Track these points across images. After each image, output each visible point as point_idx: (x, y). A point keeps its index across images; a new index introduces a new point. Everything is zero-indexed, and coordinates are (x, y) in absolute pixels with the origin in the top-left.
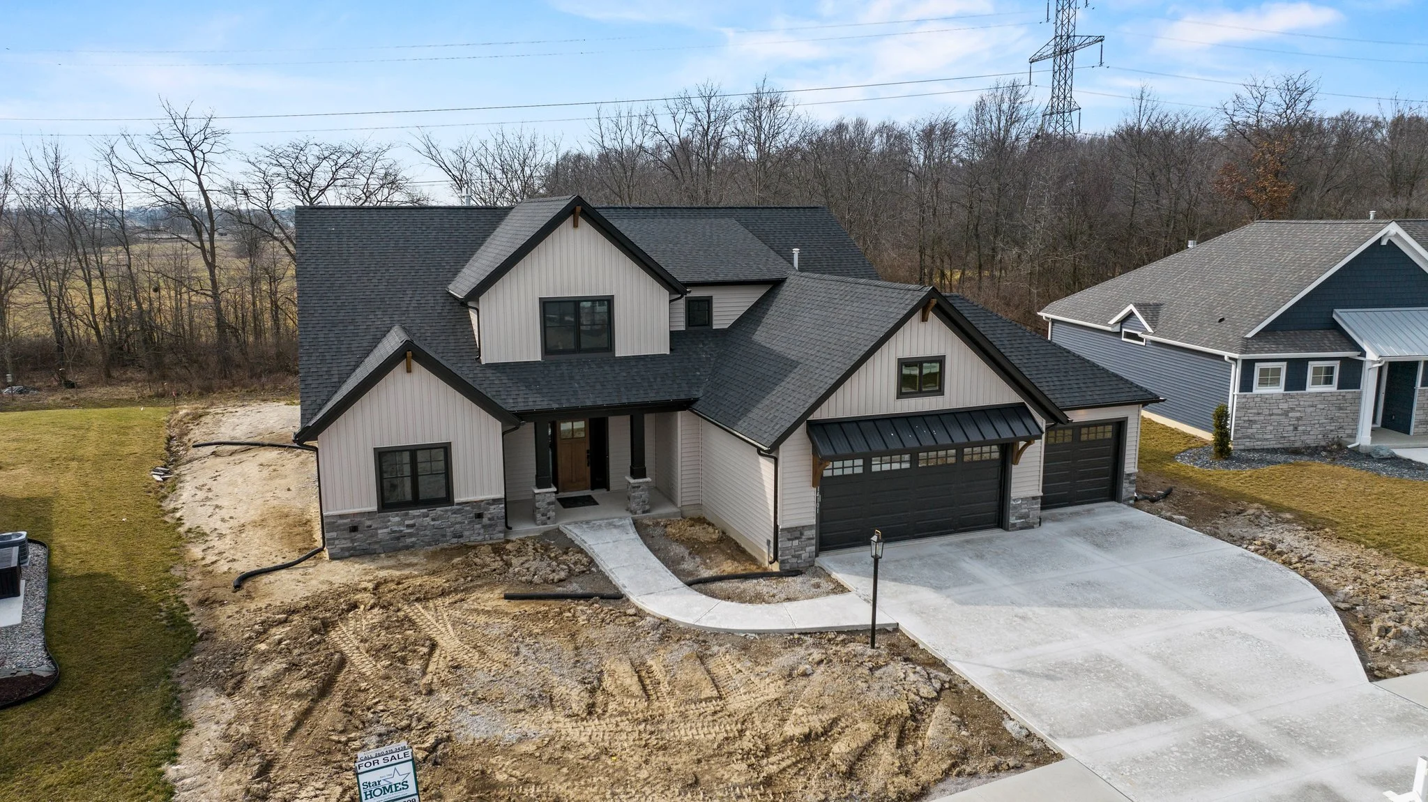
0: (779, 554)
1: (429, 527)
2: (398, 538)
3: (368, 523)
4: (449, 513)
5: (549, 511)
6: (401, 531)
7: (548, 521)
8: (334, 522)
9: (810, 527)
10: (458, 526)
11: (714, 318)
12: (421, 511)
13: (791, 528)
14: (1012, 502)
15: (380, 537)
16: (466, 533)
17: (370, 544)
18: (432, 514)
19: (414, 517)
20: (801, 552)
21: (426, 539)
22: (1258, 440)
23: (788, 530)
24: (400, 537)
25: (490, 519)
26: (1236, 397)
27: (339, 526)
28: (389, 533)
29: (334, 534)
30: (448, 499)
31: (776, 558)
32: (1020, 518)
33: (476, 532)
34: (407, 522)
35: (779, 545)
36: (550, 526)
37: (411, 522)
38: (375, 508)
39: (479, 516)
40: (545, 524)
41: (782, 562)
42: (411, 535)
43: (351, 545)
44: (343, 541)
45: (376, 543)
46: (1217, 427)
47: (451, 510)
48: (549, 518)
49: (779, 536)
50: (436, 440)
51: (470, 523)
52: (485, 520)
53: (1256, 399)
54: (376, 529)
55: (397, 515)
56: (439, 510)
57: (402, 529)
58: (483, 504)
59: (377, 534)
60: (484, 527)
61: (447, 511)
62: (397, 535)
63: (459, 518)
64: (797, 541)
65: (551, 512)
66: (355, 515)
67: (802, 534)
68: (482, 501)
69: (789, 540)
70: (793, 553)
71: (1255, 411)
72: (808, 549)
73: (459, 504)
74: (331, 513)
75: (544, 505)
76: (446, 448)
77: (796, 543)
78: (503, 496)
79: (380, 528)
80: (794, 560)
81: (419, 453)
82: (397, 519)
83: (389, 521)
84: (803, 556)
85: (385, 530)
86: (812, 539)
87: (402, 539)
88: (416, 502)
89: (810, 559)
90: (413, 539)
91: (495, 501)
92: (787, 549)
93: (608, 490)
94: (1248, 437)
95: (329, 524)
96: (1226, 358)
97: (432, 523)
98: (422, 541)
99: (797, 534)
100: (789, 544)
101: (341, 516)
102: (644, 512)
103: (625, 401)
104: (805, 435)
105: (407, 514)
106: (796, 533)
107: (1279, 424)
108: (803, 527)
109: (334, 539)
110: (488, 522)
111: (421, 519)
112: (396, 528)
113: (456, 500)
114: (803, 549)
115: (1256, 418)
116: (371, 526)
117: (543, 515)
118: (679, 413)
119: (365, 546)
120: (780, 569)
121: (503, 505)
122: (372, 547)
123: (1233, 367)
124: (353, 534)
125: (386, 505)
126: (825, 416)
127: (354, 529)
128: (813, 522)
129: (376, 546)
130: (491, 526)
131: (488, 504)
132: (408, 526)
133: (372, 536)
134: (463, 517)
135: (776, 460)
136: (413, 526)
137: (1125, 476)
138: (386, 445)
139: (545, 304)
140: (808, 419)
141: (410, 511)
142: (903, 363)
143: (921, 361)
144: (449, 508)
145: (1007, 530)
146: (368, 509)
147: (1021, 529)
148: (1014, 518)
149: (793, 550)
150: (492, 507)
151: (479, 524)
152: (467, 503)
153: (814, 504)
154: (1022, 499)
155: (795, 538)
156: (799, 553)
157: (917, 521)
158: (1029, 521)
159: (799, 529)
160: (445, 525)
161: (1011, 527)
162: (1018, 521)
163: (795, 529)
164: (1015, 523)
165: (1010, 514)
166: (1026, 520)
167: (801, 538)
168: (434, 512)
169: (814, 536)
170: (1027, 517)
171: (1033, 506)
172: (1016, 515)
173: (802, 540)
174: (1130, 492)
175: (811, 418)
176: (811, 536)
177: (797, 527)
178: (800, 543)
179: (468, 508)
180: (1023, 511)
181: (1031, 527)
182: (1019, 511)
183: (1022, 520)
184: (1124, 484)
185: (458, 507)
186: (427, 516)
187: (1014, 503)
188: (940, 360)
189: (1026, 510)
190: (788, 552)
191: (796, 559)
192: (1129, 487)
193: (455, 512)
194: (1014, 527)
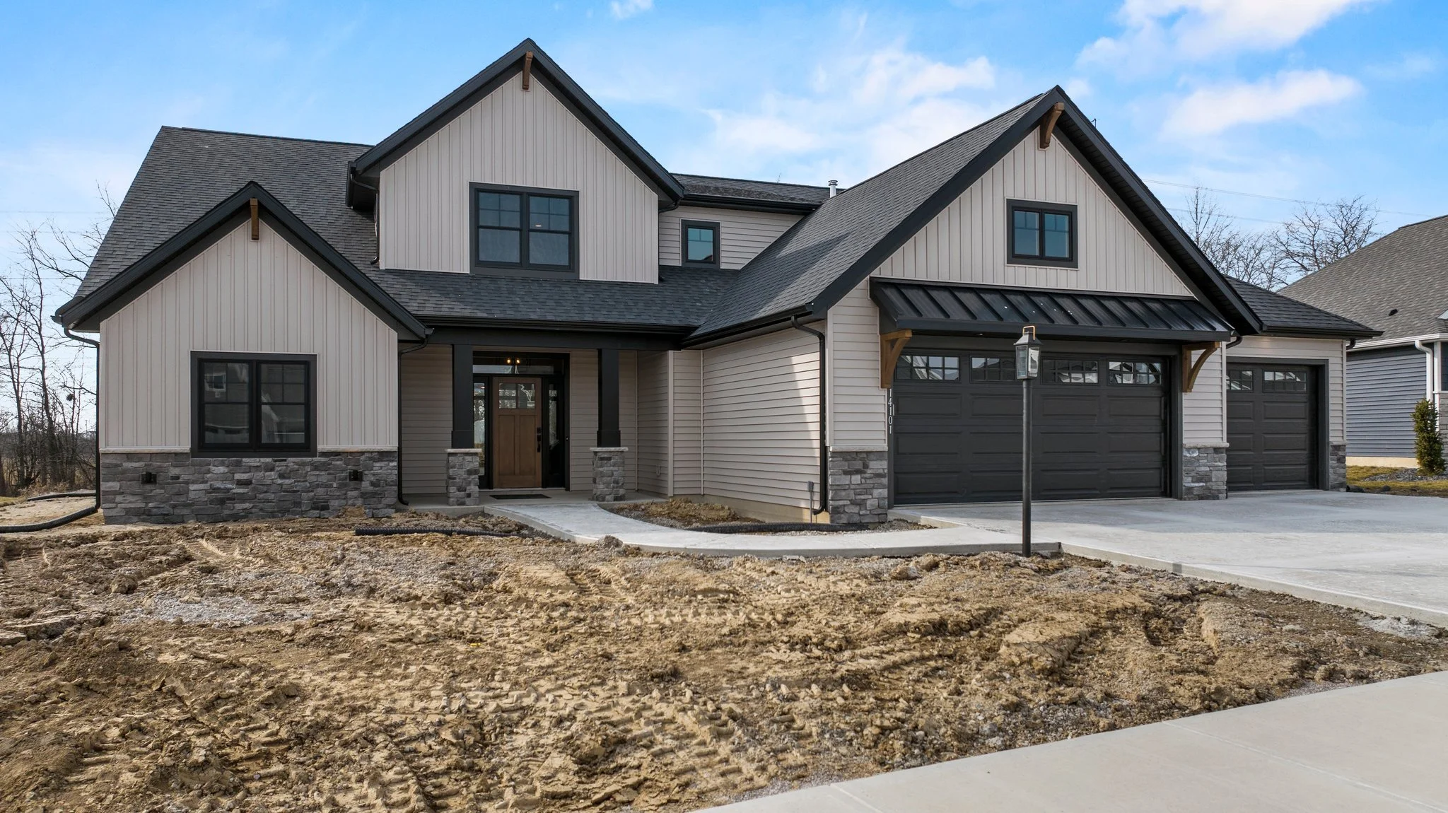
0: (830, 495)
1: (273, 488)
2: (222, 502)
3: (175, 471)
4: (308, 468)
5: (469, 483)
6: (228, 490)
7: (467, 500)
8: (117, 466)
9: (878, 455)
10: (321, 491)
11: (722, 254)
12: (262, 460)
13: (849, 453)
14: (1186, 453)
15: (192, 495)
16: (334, 503)
17: (174, 507)
18: (280, 467)
19: (250, 469)
20: (866, 497)
21: (268, 507)
23: (843, 455)
24: (224, 499)
25: (373, 484)
26: (1437, 397)
27: (124, 472)
28: (207, 492)
29: (115, 485)
30: (308, 447)
31: (824, 506)
32: (1199, 480)
33: (350, 502)
34: (238, 476)
35: (830, 481)
36: (471, 507)
37: (245, 476)
38: (185, 446)
39: (356, 476)
40: (463, 504)
41: (836, 511)
42: (242, 498)
43: (143, 505)
44: (130, 498)
45: (185, 505)
46: (1421, 430)
47: (312, 464)
48: (469, 495)
49: (829, 465)
50: (292, 350)
51: (339, 488)
52: (366, 485)
54: (187, 483)
55: (222, 464)
56: (292, 462)
57: (229, 486)
58: (363, 458)
59: (188, 491)
60: (364, 495)
61: (304, 464)
62: (220, 495)
63: (324, 477)
64: (858, 477)
65: (472, 487)
66: (153, 455)
67: (866, 466)
68: (362, 453)
69: (846, 473)
70: (852, 496)
72: (876, 492)
73: (324, 454)
74: (111, 449)
75: (462, 473)
76: (306, 365)
77: (856, 479)
78: (396, 449)
79: (194, 482)
80: (855, 509)
81: (264, 367)
82: (222, 469)
83: (209, 472)
84: (869, 502)
85: (202, 486)
86: (884, 476)
87: (229, 504)
88: (256, 446)
89: (880, 511)
90: (247, 505)
91: (383, 455)
92: (839, 488)
93: (568, 489)
95: (108, 467)
96: (1418, 345)
97: (280, 481)
98: (261, 510)
99: (858, 465)
100: (845, 480)
101: (130, 456)
102: (616, 499)
103: (588, 318)
104: (867, 301)
105: (238, 464)
106: (856, 460)
108: (868, 453)
109: (115, 493)
110: (371, 488)
111: (261, 474)
112: (218, 484)
113: (321, 447)
114: (868, 491)
116: (178, 478)
117: (459, 490)
118: (671, 353)
119: (167, 509)
120: (832, 521)
121: (395, 464)
122: (177, 511)
123: (1429, 356)
124: (148, 487)
125: (205, 444)
126: (898, 274)
127: (150, 479)
128: (884, 446)
129: (185, 511)
130: (374, 495)
131: (371, 459)
132: (240, 483)
133: (178, 494)
134: (330, 477)
135: (822, 337)
136: (247, 483)
137: (1330, 448)
138: (212, 348)
139: (478, 191)
140: (872, 275)
141: (244, 459)
142: (1014, 207)
143: (1043, 210)
144: (308, 459)
145: (1181, 499)
146: (178, 449)
147: (1201, 498)
148: (1190, 479)
149: (852, 492)
150: (378, 464)
151: (356, 489)
152: (337, 454)
153: (883, 418)
154: (1199, 449)
155: (858, 472)
156: (862, 497)
157: (1043, 470)
158: (1214, 488)
159: (861, 456)
160: (300, 486)
161: (1186, 494)
162: (1197, 485)
163: (854, 455)
164: (1192, 488)
165: (1184, 473)
166: (1208, 484)
167: (865, 473)
168: (283, 463)
169: (886, 471)
170: (1210, 480)
171: (1216, 464)
172: (1193, 474)
173: (867, 475)
174: (1339, 475)
175: (875, 273)
176: (881, 471)
177: (857, 452)
178: (863, 481)
179: (338, 463)
180: (1203, 469)
181: (1215, 497)
182: (1197, 469)
183: (1202, 484)
184: (1331, 462)
185: (323, 459)
186: (272, 470)
187: (1188, 455)
188: (1070, 212)
189: (1208, 469)
190: (843, 493)
191: (858, 508)
192: (1337, 467)
193: (316, 468)
194: (1189, 494)
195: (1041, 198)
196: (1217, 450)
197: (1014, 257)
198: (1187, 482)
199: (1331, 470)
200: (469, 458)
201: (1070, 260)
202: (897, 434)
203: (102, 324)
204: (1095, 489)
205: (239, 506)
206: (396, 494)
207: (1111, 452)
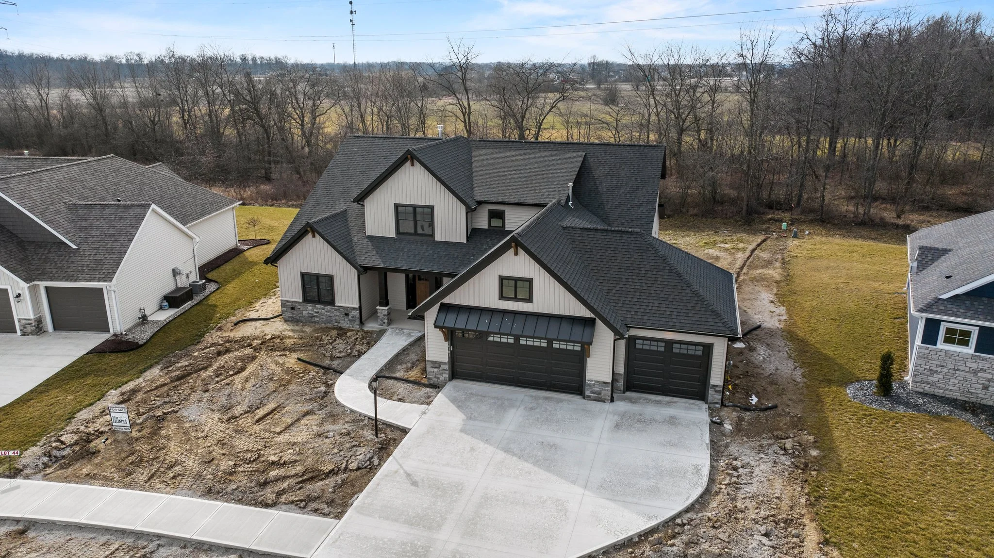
1: (324, 315)
2: (312, 317)
3: (299, 307)
5: (384, 319)
8: (286, 304)
9: (444, 363)
10: (337, 317)
11: (506, 224)
12: (321, 306)
14: (587, 381)
15: (304, 314)
16: (342, 322)
17: (300, 317)
18: (326, 309)
19: (318, 309)
22: (939, 388)
23: (432, 362)
26: (917, 347)
27: (288, 305)
28: (308, 314)
29: (286, 309)
30: (332, 303)
32: (594, 393)
33: (346, 322)
34: (315, 310)
38: (301, 300)
39: (347, 314)
41: (429, 379)
42: (317, 317)
43: (293, 316)
44: (290, 314)
45: (302, 317)
47: (334, 309)
48: (384, 323)
49: (427, 364)
50: (327, 273)
51: (343, 317)
52: (350, 317)
53: (939, 353)
54: (302, 310)
55: (311, 306)
56: (329, 307)
57: (313, 313)
58: (349, 309)
59: (302, 313)
60: (349, 320)
61: (332, 309)
62: (311, 315)
63: (338, 313)
66: (293, 302)
67: (440, 367)
68: (348, 307)
69: (432, 367)
70: (435, 375)
71: (939, 363)
72: (444, 375)
73: (337, 306)
74: (285, 299)
75: (381, 316)
76: (331, 278)
77: (436, 370)
78: (358, 307)
79: (304, 310)
81: (320, 278)
82: (310, 308)
83: (307, 308)
84: (441, 378)
85: (306, 312)
88: (319, 301)
89: (445, 382)
90: (318, 319)
91: (354, 309)
94: (928, 383)
95: (284, 303)
97: (326, 313)
98: (322, 321)
99: (437, 365)
100: (432, 370)
101: (287, 301)
104: (438, 310)
105: (315, 306)
107: (965, 379)
108: (440, 362)
109: (286, 312)
110: (352, 318)
111: (321, 310)
112: (310, 312)
113: (336, 304)
114: (441, 374)
115: (939, 369)
116: (300, 309)
117: (381, 321)
119: (298, 318)
120: (428, 382)
121: (359, 311)
122: (301, 319)
124: (293, 311)
125: (306, 299)
126: (451, 302)
127: (293, 308)
128: (447, 360)
129: (303, 319)
130: (353, 321)
132: (316, 312)
134: (340, 313)
136: (318, 312)
137: (711, 385)
138: (306, 271)
139: (397, 207)
140: (442, 302)
141: (317, 306)
142: (502, 279)
143: (516, 280)
144: (334, 307)
145: (585, 398)
146: (298, 300)
147: (595, 400)
148: (589, 392)
150: (352, 310)
151: (347, 318)
152: (341, 307)
153: (447, 351)
154: (595, 381)
155: (436, 368)
156: (439, 376)
158: (602, 397)
159: (438, 363)
160: (332, 315)
162: (593, 395)
164: (590, 396)
165: (586, 389)
166: (599, 396)
169: (447, 369)
170: (600, 394)
171: (604, 388)
172: (590, 390)
173: (440, 369)
174: (715, 398)
175: (444, 301)
176: (445, 368)
177: (436, 362)
178: (439, 371)
179: (342, 310)
180: (596, 389)
181: (604, 401)
182: (593, 389)
183: (595, 395)
184: (709, 391)
185: (337, 308)
186: (324, 309)
188: (530, 281)
189: (599, 390)
190: (431, 374)
191: (437, 379)
192: (714, 394)
193: (336, 310)
194: (588, 398)
195: (516, 275)
196: (605, 383)
197: (502, 297)
198: (587, 393)
200: (383, 311)
201: (530, 300)
202: (452, 355)
203: (278, 262)
205: (316, 319)
206: (359, 321)
207: (553, 374)
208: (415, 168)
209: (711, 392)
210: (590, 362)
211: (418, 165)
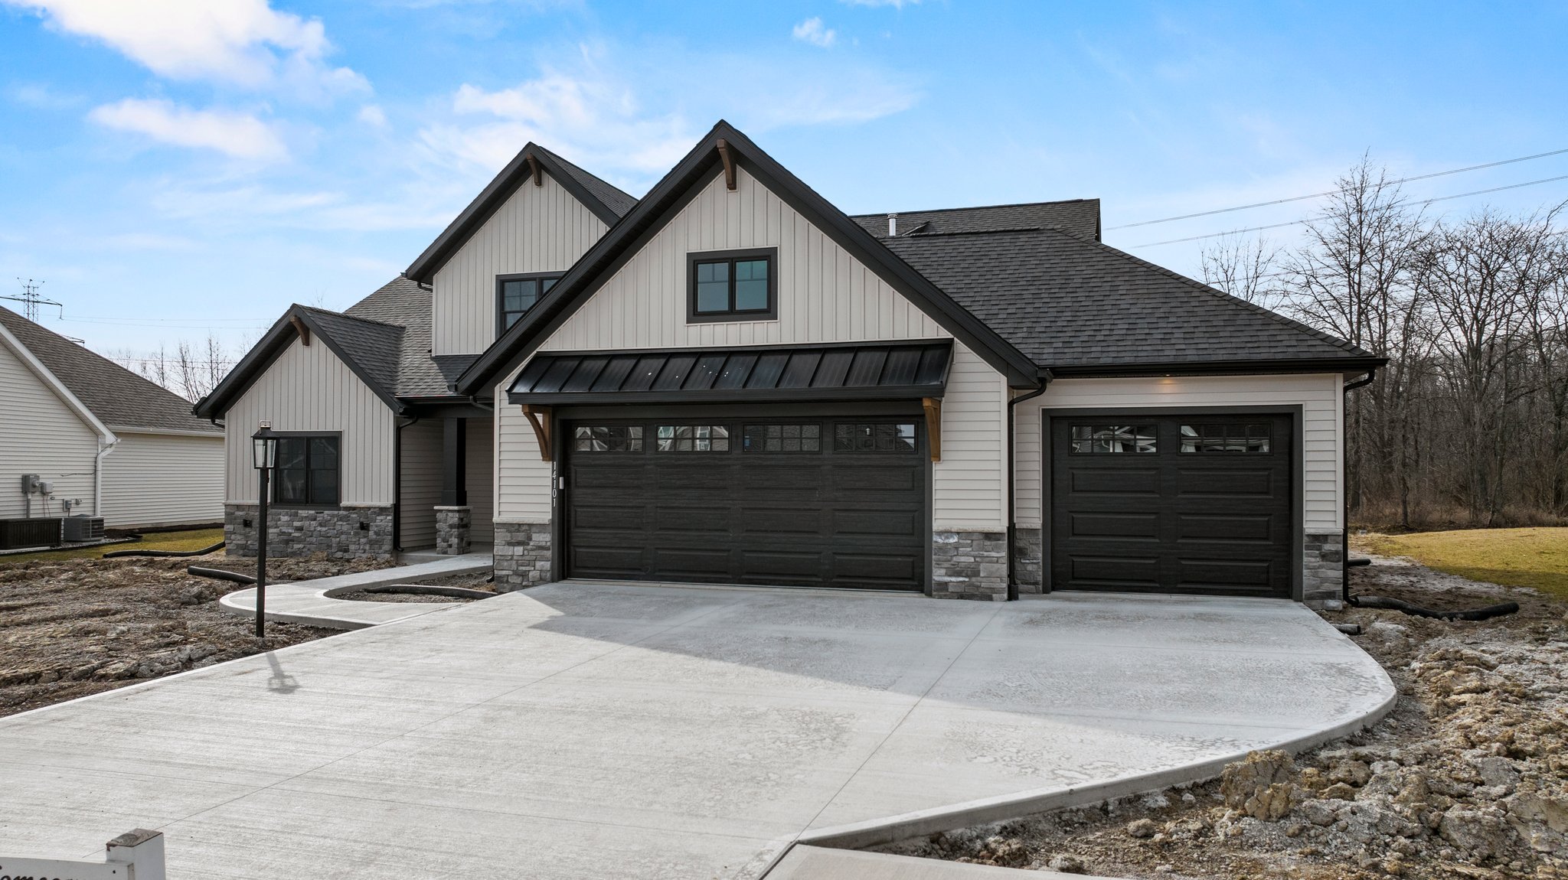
1: (315, 533)
2: (287, 542)
4: (336, 519)
5: (451, 536)
6: (291, 534)
7: (448, 550)
8: (233, 514)
9: (541, 527)
10: (343, 537)
12: (309, 512)
13: (512, 525)
14: (936, 538)
15: (270, 537)
16: (352, 547)
18: (320, 517)
19: (302, 519)
20: (527, 568)
23: (509, 527)
25: (375, 532)
27: (235, 518)
28: (279, 535)
29: (230, 527)
30: (336, 502)
32: (958, 574)
34: (297, 524)
37: (299, 524)
39: (364, 527)
41: (499, 580)
42: (298, 540)
43: (244, 542)
44: (239, 537)
47: (337, 515)
50: (329, 429)
51: (356, 534)
52: (371, 534)
54: (269, 527)
55: (287, 514)
56: (326, 513)
57: (291, 531)
58: (369, 512)
59: (268, 534)
60: (371, 543)
61: (333, 516)
62: (285, 537)
63: (345, 526)
64: (521, 548)
65: (453, 539)
66: (249, 507)
67: (530, 539)
68: (369, 508)
69: (510, 544)
70: (516, 567)
72: (539, 564)
73: (345, 509)
74: (234, 502)
75: (444, 527)
76: (337, 439)
77: (519, 550)
78: (392, 506)
79: (272, 527)
80: (518, 580)
82: (285, 518)
83: (280, 520)
84: (531, 574)
85: (276, 530)
86: (548, 549)
87: (291, 544)
88: (308, 501)
90: (301, 546)
91: (382, 510)
95: (228, 514)
99: (521, 536)
100: (509, 551)
101: (241, 507)
105: (296, 514)
108: (530, 525)
109: (231, 533)
110: (375, 537)
111: (309, 522)
112: (284, 530)
113: (345, 502)
114: (532, 562)
117: (442, 541)
121: (392, 516)
124: (248, 530)
125: (277, 499)
127: (247, 523)
128: (548, 519)
129: (267, 548)
130: (376, 542)
131: (375, 513)
132: (300, 529)
134: (349, 526)
137: (1305, 539)
138: (287, 429)
139: (503, 282)
140: (538, 349)
141: (300, 512)
142: (696, 261)
143: (732, 259)
144: (336, 512)
145: (930, 595)
147: (961, 596)
148: (943, 571)
149: (514, 562)
150: (378, 518)
151: (365, 537)
152: (354, 508)
153: (549, 491)
154: (958, 533)
155: (519, 544)
156: (524, 568)
157: (745, 551)
158: (983, 585)
159: (524, 528)
160: (331, 533)
161: (936, 590)
162: (953, 579)
163: (517, 527)
164: (946, 583)
165: (934, 563)
166: (974, 579)
167: (528, 544)
168: (321, 515)
169: (549, 544)
170: (976, 573)
171: (986, 554)
172: (946, 565)
173: (529, 547)
174: (1324, 580)
175: (542, 348)
176: (544, 544)
177: (519, 525)
178: (526, 552)
179: (354, 516)
180: (963, 559)
181: (987, 597)
182: (955, 559)
183: (961, 579)
184: (1305, 559)
185: (345, 513)
186: (315, 520)
187: (940, 540)
188: (768, 256)
189: (972, 560)
190: (506, 564)
191: (521, 578)
192: (1320, 567)
193: (341, 519)
194: (942, 590)
195: (733, 245)
196: (989, 536)
197: (695, 315)
198: (939, 575)
199: (1305, 572)
200: (450, 514)
201: (769, 312)
202: (563, 506)
203: (226, 414)
204: (816, 576)
205: (296, 546)
206: (391, 542)
207: (839, 532)
208: (544, 190)
209: (1309, 559)
210: (941, 475)
211: (550, 183)
